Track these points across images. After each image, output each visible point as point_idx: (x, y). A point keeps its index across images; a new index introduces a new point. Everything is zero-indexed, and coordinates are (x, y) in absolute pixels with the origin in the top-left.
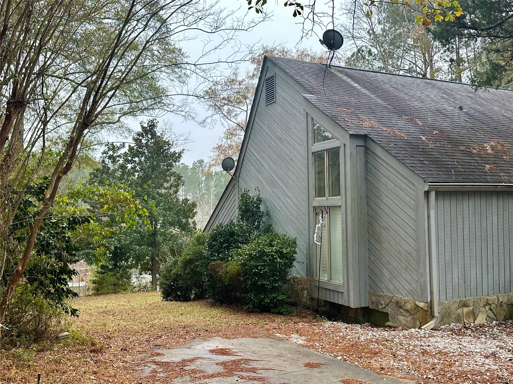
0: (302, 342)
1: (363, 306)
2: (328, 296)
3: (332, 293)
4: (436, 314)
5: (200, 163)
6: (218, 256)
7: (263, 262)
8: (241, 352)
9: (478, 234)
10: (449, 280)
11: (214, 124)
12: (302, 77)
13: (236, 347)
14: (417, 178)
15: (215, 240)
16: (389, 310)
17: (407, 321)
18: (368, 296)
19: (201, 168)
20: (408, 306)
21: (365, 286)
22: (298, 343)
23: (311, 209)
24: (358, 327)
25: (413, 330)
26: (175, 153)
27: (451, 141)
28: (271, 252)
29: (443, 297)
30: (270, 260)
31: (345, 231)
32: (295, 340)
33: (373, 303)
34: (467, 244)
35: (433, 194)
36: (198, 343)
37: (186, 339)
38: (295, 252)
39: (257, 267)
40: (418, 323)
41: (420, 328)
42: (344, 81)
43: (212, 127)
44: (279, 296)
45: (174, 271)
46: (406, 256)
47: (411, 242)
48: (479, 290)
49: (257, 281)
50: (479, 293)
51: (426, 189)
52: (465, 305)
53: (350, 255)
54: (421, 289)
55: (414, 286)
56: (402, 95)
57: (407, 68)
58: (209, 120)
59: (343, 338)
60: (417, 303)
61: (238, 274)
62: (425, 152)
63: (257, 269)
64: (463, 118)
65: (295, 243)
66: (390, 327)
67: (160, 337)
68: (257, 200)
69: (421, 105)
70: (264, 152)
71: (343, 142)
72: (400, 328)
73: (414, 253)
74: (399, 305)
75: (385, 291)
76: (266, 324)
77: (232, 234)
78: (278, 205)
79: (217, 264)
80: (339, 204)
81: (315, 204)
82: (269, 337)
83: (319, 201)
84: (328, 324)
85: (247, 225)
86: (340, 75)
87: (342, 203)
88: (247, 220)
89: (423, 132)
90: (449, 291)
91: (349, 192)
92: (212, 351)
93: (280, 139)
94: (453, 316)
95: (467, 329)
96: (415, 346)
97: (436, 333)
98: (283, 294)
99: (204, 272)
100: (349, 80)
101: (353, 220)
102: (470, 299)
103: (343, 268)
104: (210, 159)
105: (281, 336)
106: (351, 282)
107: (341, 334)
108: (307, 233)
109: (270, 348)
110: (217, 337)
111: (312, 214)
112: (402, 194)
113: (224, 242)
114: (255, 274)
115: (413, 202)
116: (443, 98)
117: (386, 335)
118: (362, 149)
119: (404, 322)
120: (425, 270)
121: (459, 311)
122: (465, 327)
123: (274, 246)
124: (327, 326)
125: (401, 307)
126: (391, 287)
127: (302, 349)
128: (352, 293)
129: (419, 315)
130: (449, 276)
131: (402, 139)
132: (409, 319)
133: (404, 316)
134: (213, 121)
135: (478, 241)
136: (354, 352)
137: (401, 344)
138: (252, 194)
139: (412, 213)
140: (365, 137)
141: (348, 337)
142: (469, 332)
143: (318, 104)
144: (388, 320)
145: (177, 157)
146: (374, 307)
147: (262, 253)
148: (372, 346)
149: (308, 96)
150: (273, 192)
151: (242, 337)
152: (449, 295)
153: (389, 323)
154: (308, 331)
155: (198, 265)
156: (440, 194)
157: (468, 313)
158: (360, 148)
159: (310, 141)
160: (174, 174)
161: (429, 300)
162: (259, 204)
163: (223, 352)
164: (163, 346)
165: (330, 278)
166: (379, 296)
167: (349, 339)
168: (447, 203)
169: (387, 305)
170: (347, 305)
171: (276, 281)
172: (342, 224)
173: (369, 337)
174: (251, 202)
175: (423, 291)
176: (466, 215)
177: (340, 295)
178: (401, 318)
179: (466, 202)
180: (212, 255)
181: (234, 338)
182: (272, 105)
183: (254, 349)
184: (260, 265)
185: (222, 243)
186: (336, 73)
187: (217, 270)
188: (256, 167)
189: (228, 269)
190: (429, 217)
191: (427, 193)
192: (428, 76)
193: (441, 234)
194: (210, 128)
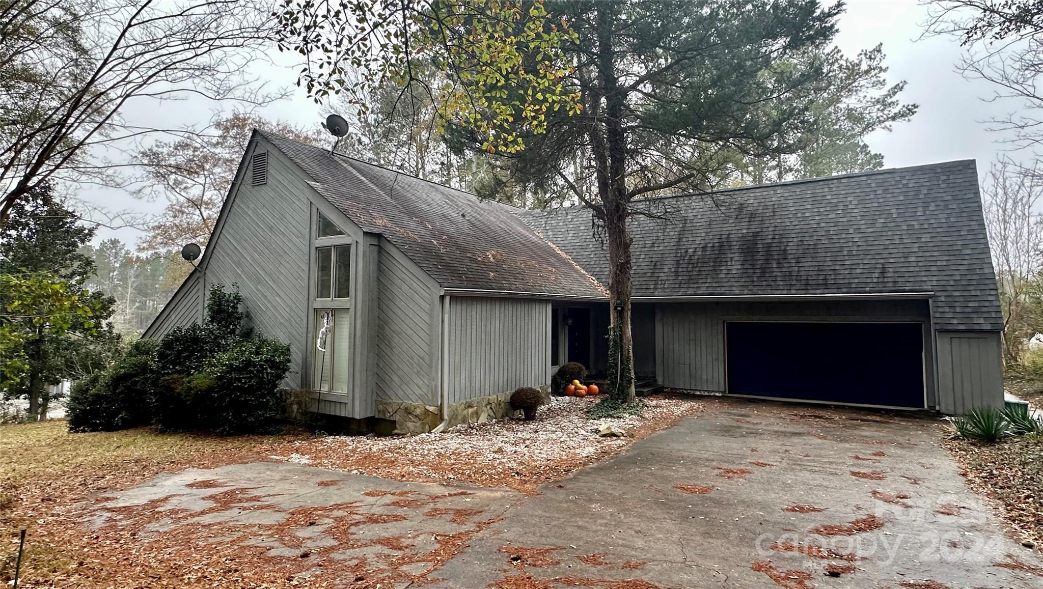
0: (307, 462)
1: (369, 415)
2: (328, 408)
3: (332, 404)
4: (446, 417)
5: (113, 244)
6: (174, 368)
7: (247, 374)
8: (232, 481)
9: (483, 337)
10: (457, 383)
11: (155, 196)
12: (303, 160)
13: (222, 477)
14: (433, 282)
15: (171, 348)
16: (397, 418)
17: (416, 427)
18: (374, 404)
19: (114, 251)
20: (418, 411)
21: (372, 395)
22: (302, 463)
23: (311, 312)
24: (364, 438)
25: (424, 435)
26: (82, 230)
27: (459, 247)
28: (260, 361)
29: (452, 400)
30: (257, 371)
31: (353, 337)
32: (298, 460)
33: (379, 412)
34: (474, 347)
35: (447, 299)
36: (164, 478)
37: (144, 475)
38: (289, 361)
39: (239, 380)
40: (427, 427)
41: (430, 432)
42: (350, 172)
43: (151, 200)
44: (266, 413)
45: (93, 391)
46: (419, 360)
47: (424, 346)
48: (483, 390)
49: (239, 397)
50: (482, 394)
51: (442, 293)
52: (470, 406)
53: (358, 360)
54: (432, 392)
55: (425, 391)
56: (409, 195)
57: (399, 164)
58: (147, 191)
59: (354, 451)
60: (427, 407)
61: (210, 389)
62: (438, 256)
63: (240, 382)
64: (466, 225)
65: (288, 350)
66: (398, 435)
67: (103, 478)
68: (235, 298)
69: (428, 208)
70: (246, 241)
71: (355, 239)
72: (409, 434)
73: (427, 358)
74: (408, 411)
75: (393, 398)
76: (254, 447)
77: (196, 340)
78: (263, 305)
79: (172, 379)
80: (347, 306)
81: (316, 306)
82: (263, 460)
83: (320, 303)
84: (330, 439)
85: (219, 329)
86: (345, 165)
87: (351, 305)
88: (219, 322)
89: (434, 236)
90: (457, 393)
91: (360, 294)
92: (191, 486)
93: (271, 229)
94: (460, 418)
95: (472, 428)
96: (429, 450)
97: (446, 436)
98: (271, 410)
99: (150, 390)
100: (354, 172)
101: (363, 323)
102: (475, 400)
103: (349, 376)
104: (140, 240)
105: (278, 458)
106: (357, 390)
107: (350, 448)
108: (304, 338)
109: (268, 473)
110: (191, 469)
111: (311, 317)
112: (417, 297)
113: (184, 350)
114: (238, 388)
115: (428, 306)
116: (447, 203)
117: (398, 443)
118: (376, 248)
119: (412, 428)
120: (437, 374)
121: (465, 412)
122: (470, 427)
123: (263, 355)
124: (329, 441)
125: (410, 413)
126: (400, 393)
127: (308, 469)
128: (357, 403)
129: (429, 419)
130: (457, 379)
131: (414, 241)
132: (418, 424)
133: (413, 422)
134: (153, 193)
135: (483, 344)
136: (369, 463)
137: (415, 450)
138: (229, 290)
139: (426, 318)
140: (379, 236)
141: (359, 450)
142: (475, 431)
143: (325, 194)
144: (395, 428)
145: (85, 235)
146: (381, 416)
147: (249, 363)
148: (386, 456)
149: (312, 183)
150: (258, 290)
151: (226, 464)
152: (457, 398)
153: (396, 431)
154: (310, 449)
155: (138, 381)
156: (455, 298)
157: (472, 414)
158: (374, 247)
159: (314, 234)
160: (79, 257)
161: (439, 403)
162: (237, 303)
163: (207, 484)
164: (111, 488)
165: (331, 388)
166: (387, 404)
167: (360, 452)
168: (459, 307)
169: (396, 412)
170: (351, 416)
171: (263, 396)
172: (350, 329)
173: (381, 447)
174: (227, 301)
175: (434, 395)
176: (474, 320)
177: (343, 406)
178: (410, 424)
179: (474, 307)
180: (163, 368)
181: (216, 467)
182: (263, 187)
183: (248, 476)
184: (243, 378)
185: (180, 352)
186: (341, 162)
187: (173, 386)
188: (234, 258)
189: (192, 385)
190: (443, 321)
191: (442, 298)
192: (421, 176)
193: (453, 338)
194: (148, 201)
